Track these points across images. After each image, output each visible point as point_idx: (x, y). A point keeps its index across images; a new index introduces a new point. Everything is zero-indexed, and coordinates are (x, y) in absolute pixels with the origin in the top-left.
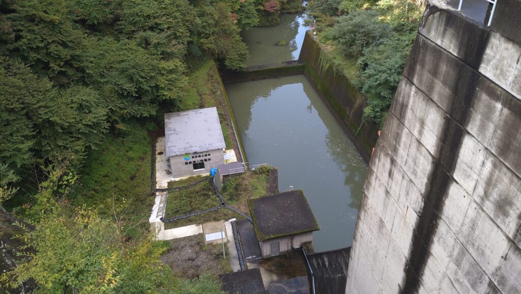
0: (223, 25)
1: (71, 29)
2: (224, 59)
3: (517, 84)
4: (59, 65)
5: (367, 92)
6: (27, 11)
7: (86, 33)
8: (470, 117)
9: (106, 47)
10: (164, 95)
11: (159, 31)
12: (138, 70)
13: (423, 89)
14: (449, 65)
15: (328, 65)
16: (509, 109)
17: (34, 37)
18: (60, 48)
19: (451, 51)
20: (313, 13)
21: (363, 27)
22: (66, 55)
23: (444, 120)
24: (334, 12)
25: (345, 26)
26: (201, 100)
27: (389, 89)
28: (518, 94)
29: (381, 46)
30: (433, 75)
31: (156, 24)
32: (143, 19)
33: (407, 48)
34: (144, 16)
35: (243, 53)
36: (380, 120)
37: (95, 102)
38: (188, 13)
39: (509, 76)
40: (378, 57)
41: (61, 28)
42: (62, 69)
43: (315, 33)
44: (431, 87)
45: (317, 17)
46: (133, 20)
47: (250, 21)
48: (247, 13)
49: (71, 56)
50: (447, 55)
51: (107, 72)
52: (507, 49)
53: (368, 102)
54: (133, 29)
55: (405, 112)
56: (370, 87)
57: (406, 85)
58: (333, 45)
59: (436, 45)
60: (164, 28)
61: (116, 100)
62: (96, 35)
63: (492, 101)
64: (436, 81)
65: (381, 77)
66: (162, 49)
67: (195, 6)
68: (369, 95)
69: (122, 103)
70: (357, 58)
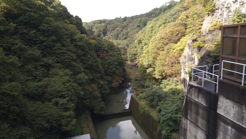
0: (93, 94)
1: (22, 99)
2: (94, 110)
3: (236, 117)
4: (14, 116)
5: (163, 123)
6: (2, 91)
7: (28, 100)
8: (218, 134)
9: (37, 106)
10: (64, 129)
11: (63, 98)
12: (52, 117)
13: (193, 121)
14: (203, 110)
15: (143, 111)
16: (235, 129)
17: (3, 102)
18: (16, 107)
19: (202, 104)
20: (134, 88)
21: (157, 93)
22: (18, 111)
23: (206, 136)
24: (143, 87)
25: (149, 93)
26: (82, 130)
27: (173, 121)
28: (237, 122)
29: (167, 101)
30: (197, 115)
31: (62, 94)
32: (56, 93)
33: (178, 102)
34: (57, 91)
35: (103, 106)
36: (170, 137)
37: (29, 134)
38: (77, 89)
39: (231, 114)
40: (165, 106)
41: (17, 98)
42: (14, 118)
43: (135, 96)
44: (197, 120)
45: (136, 89)
46: (52, 93)
47: (106, 92)
48: (104, 88)
49: (20, 111)
50: (201, 106)
51: (36, 118)
52: (227, 102)
53: (164, 128)
54: (51, 97)
55: (186, 133)
56: (164, 121)
57: (185, 120)
58: (144, 101)
59: (195, 101)
60: (66, 96)
61: (39, 132)
62: (33, 101)
63: (226, 125)
64: (199, 117)
65: (168, 115)
66: (64, 106)
67: (81, 86)
68: (163, 125)
69: (42, 134)
70: (156, 107)
